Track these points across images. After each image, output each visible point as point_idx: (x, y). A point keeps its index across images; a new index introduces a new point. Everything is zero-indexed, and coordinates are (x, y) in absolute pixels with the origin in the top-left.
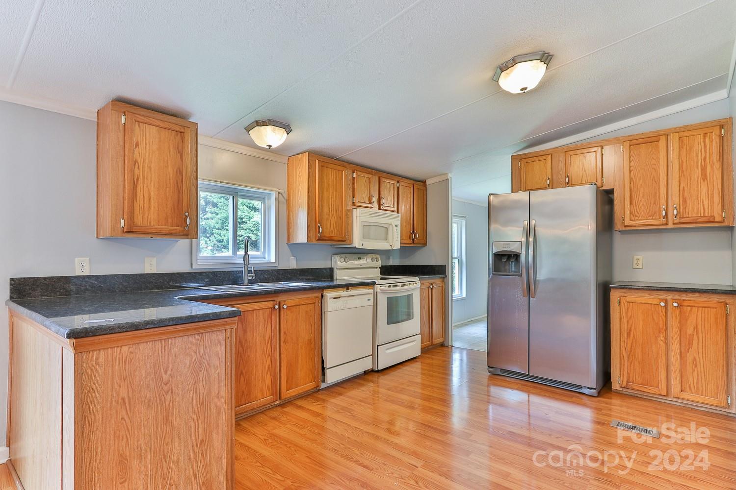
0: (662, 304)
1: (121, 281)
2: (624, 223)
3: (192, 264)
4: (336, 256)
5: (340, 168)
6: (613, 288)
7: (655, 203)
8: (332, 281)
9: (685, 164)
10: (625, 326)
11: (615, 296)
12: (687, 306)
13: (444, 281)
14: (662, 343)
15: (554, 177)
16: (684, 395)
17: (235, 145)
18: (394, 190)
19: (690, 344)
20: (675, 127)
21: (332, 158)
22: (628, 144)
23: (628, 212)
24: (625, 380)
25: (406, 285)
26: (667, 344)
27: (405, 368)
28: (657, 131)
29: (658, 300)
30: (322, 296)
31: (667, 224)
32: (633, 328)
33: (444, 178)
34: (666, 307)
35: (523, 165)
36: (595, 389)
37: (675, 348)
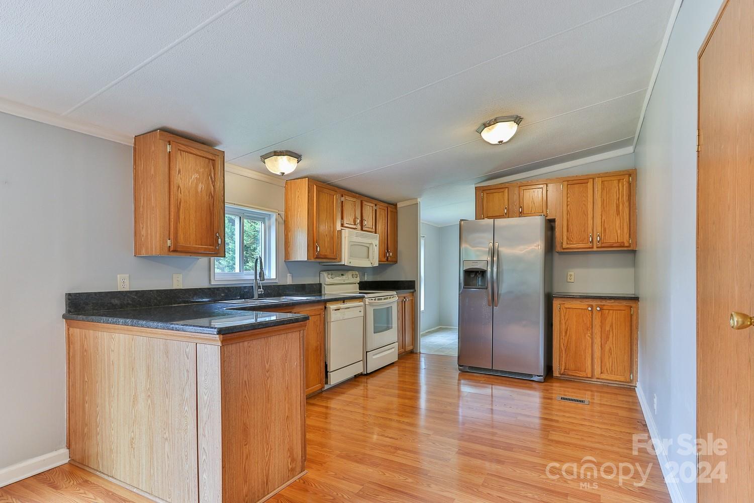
0: (590, 309)
1: (156, 296)
2: (562, 246)
3: (210, 280)
4: (324, 273)
5: (333, 193)
6: (554, 297)
7: (584, 231)
8: (321, 295)
9: (605, 202)
10: (564, 327)
11: (556, 304)
12: (606, 310)
13: (413, 295)
14: (589, 338)
15: (510, 207)
16: (603, 376)
17: (245, 170)
18: (373, 213)
19: (608, 337)
20: (599, 173)
21: (324, 183)
22: (566, 183)
23: (565, 238)
24: (563, 368)
25: (387, 299)
26: (592, 339)
27: (388, 371)
28: (587, 175)
29: (587, 306)
30: (325, 308)
31: (592, 248)
32: (569, 328)
33: (414, 202)
34: (592, 310)
35: (485, 195)
36: (542, 376)
37: (597, 341)
